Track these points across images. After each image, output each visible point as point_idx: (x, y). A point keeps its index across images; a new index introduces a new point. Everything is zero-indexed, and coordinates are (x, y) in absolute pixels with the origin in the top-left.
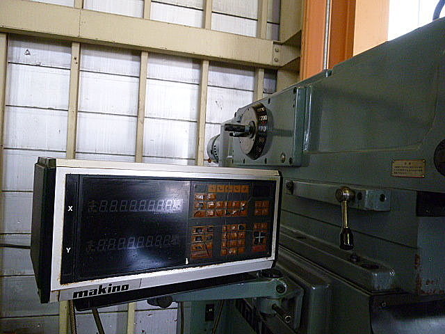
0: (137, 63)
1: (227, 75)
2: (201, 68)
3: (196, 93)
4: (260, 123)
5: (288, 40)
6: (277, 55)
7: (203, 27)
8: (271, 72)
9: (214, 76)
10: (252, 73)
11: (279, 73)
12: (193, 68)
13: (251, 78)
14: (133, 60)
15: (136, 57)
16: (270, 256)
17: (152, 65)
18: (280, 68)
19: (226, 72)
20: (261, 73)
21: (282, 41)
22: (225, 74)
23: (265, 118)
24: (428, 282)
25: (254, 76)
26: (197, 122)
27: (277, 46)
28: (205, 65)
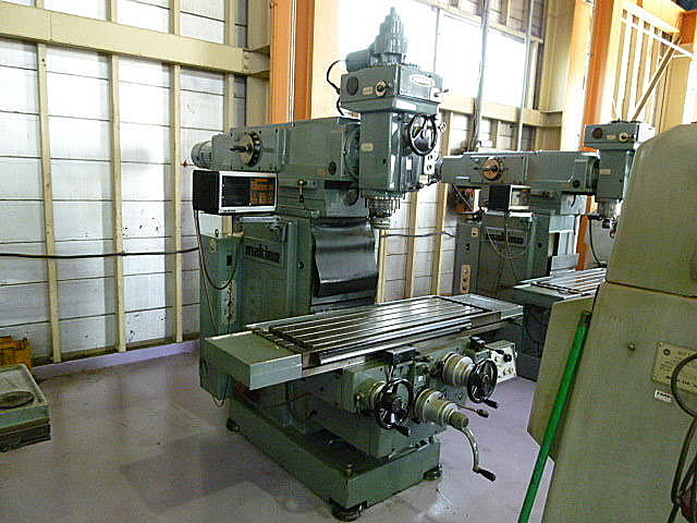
1: (197, 78)
2: (171, 72)
4: (255, 145)
5: (257, 50)
6: (246, 62)
7: (172, 31)
8: (241, 78)
9: (183, 79)
10: (221, 77)
11: (248, 79)
12: (163, 70)
13: (221, 82)
16: (274, 205)
18: (250, 75)
19: (196, 76)
20: (231, 79)
21: (250, 48)
23: (257, 142)
24: (330, 213)
25: (224, 80)
26: (170, 127)
27: (246, 53)
28: (177, 69)
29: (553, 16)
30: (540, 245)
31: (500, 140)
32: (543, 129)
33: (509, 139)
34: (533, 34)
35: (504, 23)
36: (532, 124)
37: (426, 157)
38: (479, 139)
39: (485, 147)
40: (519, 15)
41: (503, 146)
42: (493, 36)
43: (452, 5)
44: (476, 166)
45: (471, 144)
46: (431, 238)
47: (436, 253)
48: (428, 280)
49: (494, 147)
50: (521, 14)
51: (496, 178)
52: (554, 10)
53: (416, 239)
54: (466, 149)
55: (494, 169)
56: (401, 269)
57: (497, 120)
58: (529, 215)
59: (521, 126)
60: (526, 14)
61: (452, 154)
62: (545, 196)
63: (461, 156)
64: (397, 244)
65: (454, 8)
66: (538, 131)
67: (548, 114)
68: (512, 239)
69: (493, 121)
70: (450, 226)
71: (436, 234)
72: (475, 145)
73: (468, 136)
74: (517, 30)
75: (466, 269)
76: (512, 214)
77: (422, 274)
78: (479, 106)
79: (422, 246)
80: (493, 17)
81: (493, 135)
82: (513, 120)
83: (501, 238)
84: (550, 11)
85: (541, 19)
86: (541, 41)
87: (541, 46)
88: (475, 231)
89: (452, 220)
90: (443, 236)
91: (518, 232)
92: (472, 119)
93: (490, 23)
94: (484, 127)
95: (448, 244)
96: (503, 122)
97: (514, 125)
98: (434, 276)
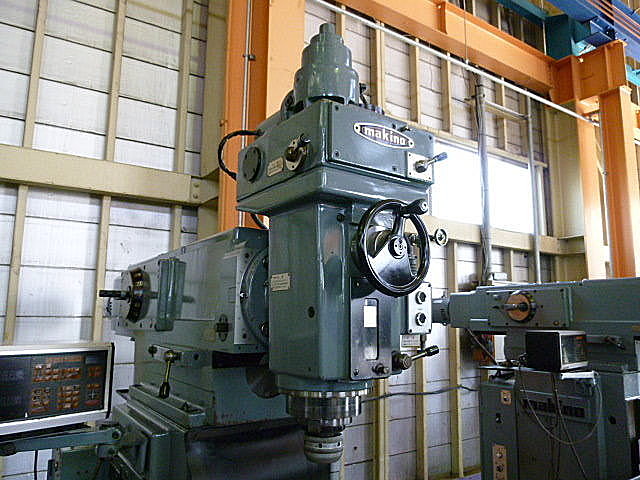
0: (13, 198)
1: (136, 211)
2: (101, 204)
3: (94, 233)
4: (136, 288)
5: (210, 174)
6: (196, 191)
7: (105, 158)
8: (190, 208)
9: (118, 213)
10: (168, 209)
11: (200, 211)
12: (91, 203)
13: (167, 216)
14: (6, 194)
15: (13, 190)
16: (103, 408)
17: (33, 200)
18: (200, 205)
19: (134, 209)
20: (178, 210)
21: (202, 176)
22: (132, 211)
23: (140, 283)
24: (223, 416)
25: (171, 213)
26: (95, 270)
27: (195, 181)
28: (106, 201)
29: (555, 141)
30: (613, 421)
31: (515, 272)
32: (562, 257)
33: (525, 270)
34: (535, 159)
35: (503, 148)
36: (549, 251)
37: (412, 297)
38: (492, 271)
39: (499, 279)
40: (517, 141)
41: (519, 277)
42: (492, 161)
43: (444, 130)
44: (496, 304)
45: (482, 277)
46: (445, 394)
47: (453, 412)
48: (447, 449)
49: (509, 279)
50: (519, 140)
51: (527, 320)
52: (554, 134)
53: (424, 396)
54: (477, 283)
55: (523, 307)
56: (409, 437)
57: (509, 249)
58: (589, 375)
59: (538, 254)
60: (525, 139)
61: (461, 290)
62: (608, 343)
63: (473, 292)
64: (402, 404)
65: (447, 134)
66: (557, 258)
67: (567, 240)
68: (567, 410)
69: (504, 251)
70: (466, 378)
71: (450, 389)
72: (487, 278)
73: (477, 268)
74: (518, 155)
75: (499, 453)
76: (565, 376)
77: (437, 441)
78: (486, 234)
79: (433, 405)
80: (490, 142)
81: (506, 266)
82: (527, 248)
83: (549, 407)
84: (549, 136)
85: (541, 143)
86: (546, 166)
87: (546, 171)
88: (506, 395)
89: (469, 369)
90: (459, 391)
91: (574, 399)
92: (480, 249)
93: (487, 149)
94: (495, 257)
95: (467, 401)
96: (517, 251)
97: (528, 254)
98: (453, 444)
